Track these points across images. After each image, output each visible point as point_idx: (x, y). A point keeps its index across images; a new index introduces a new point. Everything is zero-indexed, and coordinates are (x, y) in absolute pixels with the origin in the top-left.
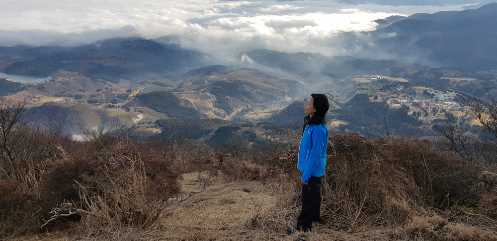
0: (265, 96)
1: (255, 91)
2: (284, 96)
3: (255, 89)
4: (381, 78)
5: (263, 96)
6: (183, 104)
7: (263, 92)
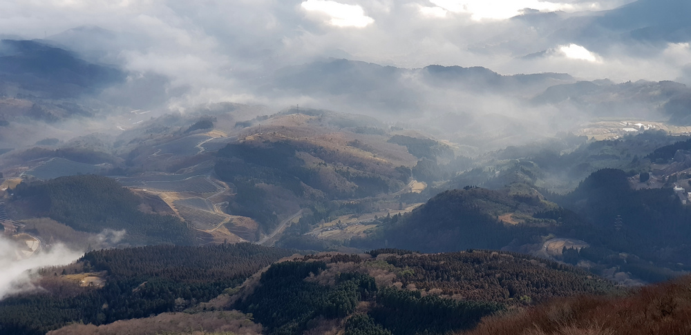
0: (358, 179)
1: (330, 167)
2: (405, 180)
3: (330, 162)
4: (646, 128)
5: (351, 180)
6: (144, 208)
7: (352, 170)
